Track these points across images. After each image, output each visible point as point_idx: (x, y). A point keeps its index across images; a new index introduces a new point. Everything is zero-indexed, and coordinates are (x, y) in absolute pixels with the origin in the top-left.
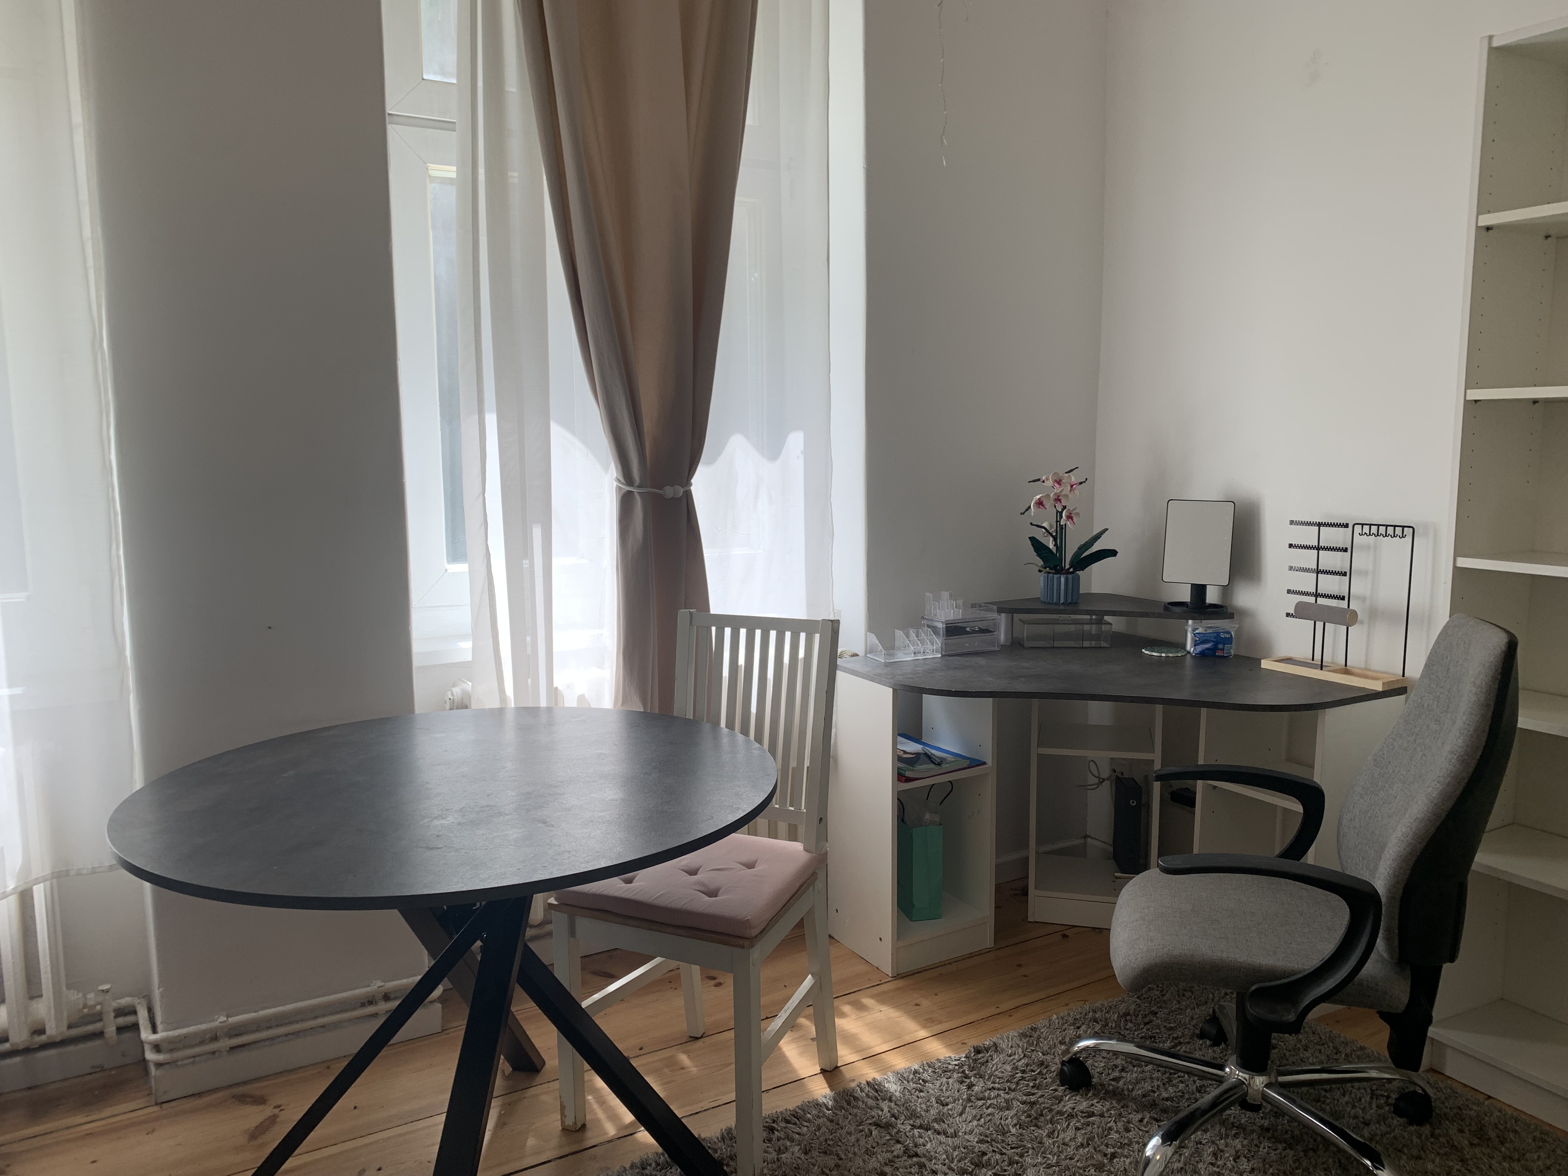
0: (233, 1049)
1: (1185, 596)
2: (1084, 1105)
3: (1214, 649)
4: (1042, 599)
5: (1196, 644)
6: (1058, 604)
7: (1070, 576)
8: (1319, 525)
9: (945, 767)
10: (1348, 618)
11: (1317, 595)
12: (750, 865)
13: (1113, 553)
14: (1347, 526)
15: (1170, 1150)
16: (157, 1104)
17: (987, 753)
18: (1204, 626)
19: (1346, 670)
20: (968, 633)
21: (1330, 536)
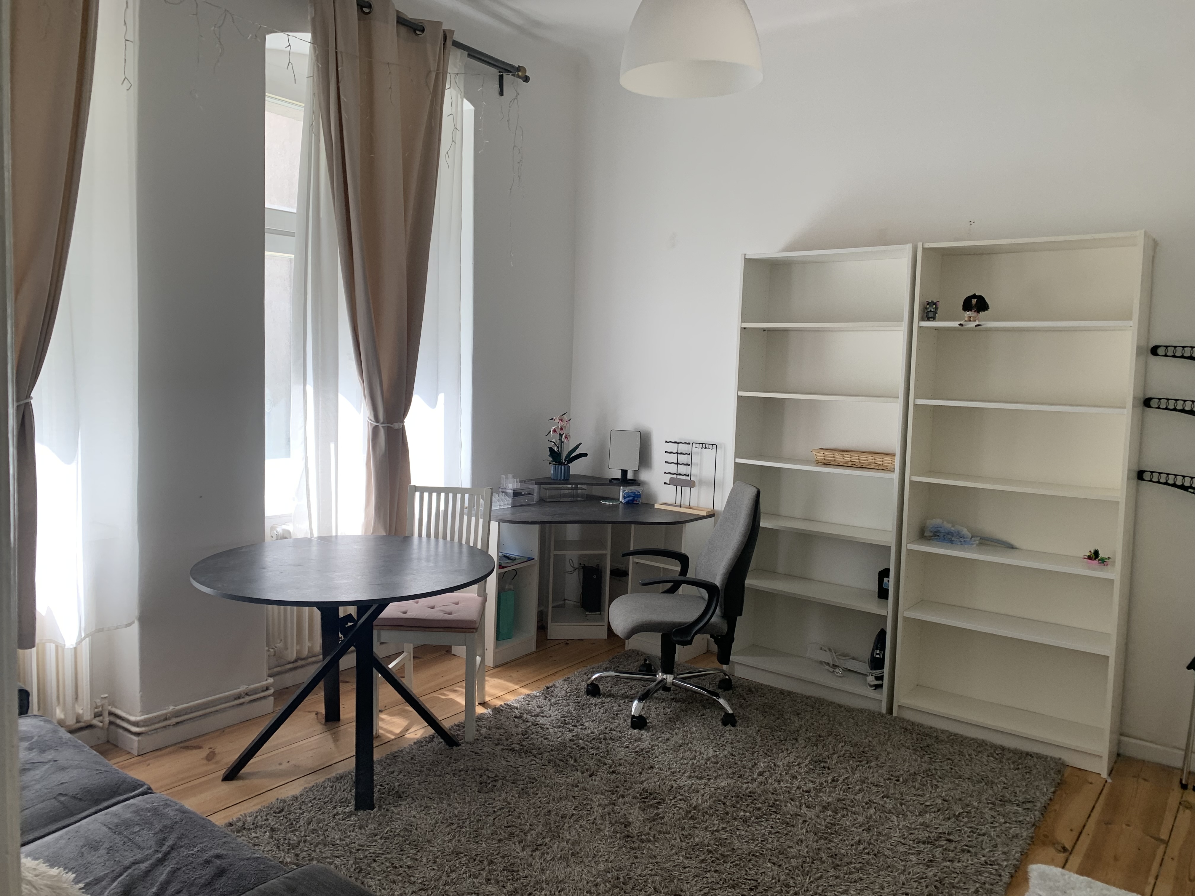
0: (177, 723)
1: (618, 475)
2: (600, 701)
3: (633, 500)
4: (552, 477)
5: (624, 497)
6: (560, 480)
7: (566, 466)
8: (678, 443)
9: (517, 561)
10: (691, 484)
11: (677, 474)
12: (457, 604)
13: (586, 455)
14: (690, 444)
15: (642, 705)
16: (139, 756)
17: (535, 554)
18: (628, 489)
19: (690, 508)
20: (523, 495)
21: (683, 448)
